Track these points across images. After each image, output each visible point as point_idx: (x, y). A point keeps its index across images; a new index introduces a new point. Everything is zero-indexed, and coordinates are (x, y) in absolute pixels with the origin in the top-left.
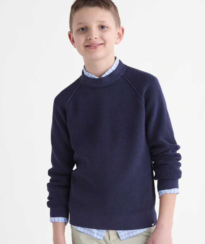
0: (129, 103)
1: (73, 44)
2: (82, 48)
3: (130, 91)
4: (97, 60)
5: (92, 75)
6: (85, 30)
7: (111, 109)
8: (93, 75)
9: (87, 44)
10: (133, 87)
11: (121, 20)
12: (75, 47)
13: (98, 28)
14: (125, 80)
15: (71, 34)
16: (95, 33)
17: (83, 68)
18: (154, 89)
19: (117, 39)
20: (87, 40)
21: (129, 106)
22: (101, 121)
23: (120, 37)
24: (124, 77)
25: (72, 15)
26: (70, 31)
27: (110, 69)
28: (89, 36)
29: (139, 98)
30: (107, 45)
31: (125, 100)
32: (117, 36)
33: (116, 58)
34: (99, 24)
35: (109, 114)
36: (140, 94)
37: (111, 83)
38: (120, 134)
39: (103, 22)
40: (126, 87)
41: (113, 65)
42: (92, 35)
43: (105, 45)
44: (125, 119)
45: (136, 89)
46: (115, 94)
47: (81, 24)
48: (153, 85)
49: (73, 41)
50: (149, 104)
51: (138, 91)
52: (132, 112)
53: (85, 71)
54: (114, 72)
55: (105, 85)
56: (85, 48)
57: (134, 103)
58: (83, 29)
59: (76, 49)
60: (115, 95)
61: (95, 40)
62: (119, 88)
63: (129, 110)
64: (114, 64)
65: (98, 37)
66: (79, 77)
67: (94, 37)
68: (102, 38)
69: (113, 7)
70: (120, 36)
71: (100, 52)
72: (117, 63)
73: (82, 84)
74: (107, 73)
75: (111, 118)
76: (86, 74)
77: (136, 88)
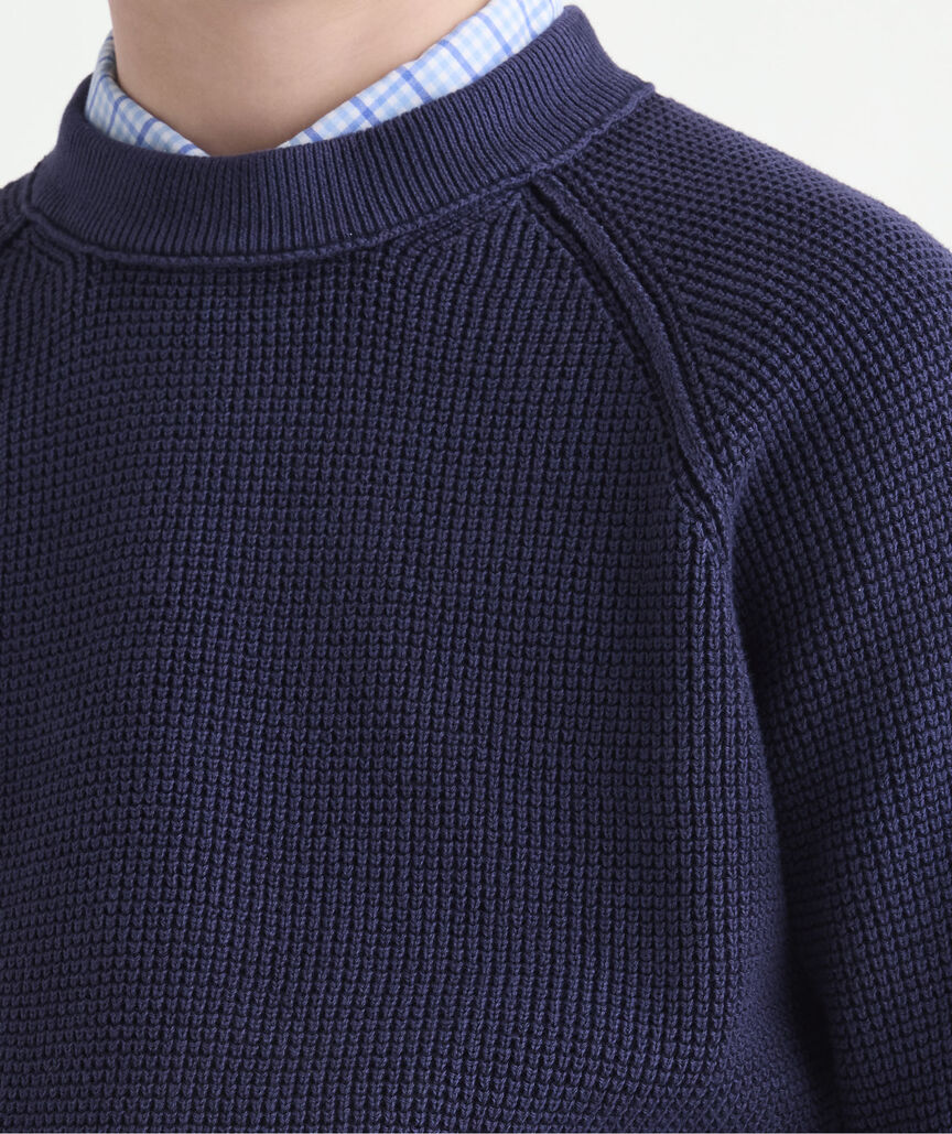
0: (545, 526)
3: (584, 373)
5: (147, 126)
7: (304, 568)
8: (158, 126)
10: (642, 331)
14: (553, 235)
18: (923, 413)
21: (538, 568)
22: (146, 704)
24: (560, 203)
27: (395, 76)
29: (675, 474)
31: (507, 485)
35: (269, 636)
36: (706, 433)
37: (368, 235)
38: (374, 912)
40: (554, 316)
41: (453, 30)
44: (469, 727)
45: (665, 357)
46: (391, 383)
48: (918, 361)
50: (848, 616)
51: (689, 386)
52: (574, 654)
55: (282, 250)
57: (616, 532)
60: (390, 396)
62: (459, 322)
63: (534, 623)
64: (466, 31)
66: (29, 168)
73: (27, 223)
75: (276, 691)
77: (675, 349)
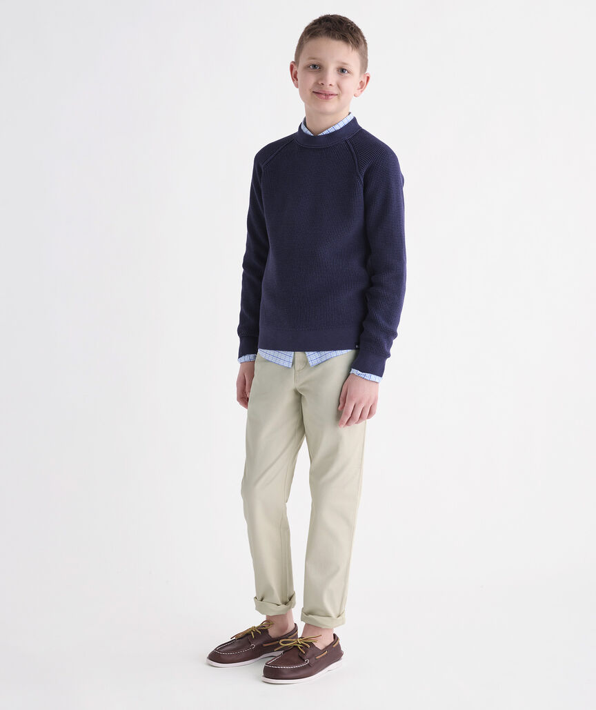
1: (293, 80)
2: (309, 93)
3: (348, 163)
4: (324, 113)
6: (317, 68)
9: (316, 90)
10: (355, 159)
11: (369, 64)
12: (297, 86)
13: (335, 71)
14: (347, 147)
15: (295, 67)
16: (332, 77)
17: (302, 120)
19: (358, 89)
20: (317, 84)
23: (361, 88)
24: (348, 143)
25: (304, 42)
26: (294, 60)
28: (321, 79)
30: (343, 98)
31: (339, 174)
32: (359, 86)
33: (350, 113)
34: (340, 65)
39: (345, 64)
40: (346, 156)
42: (326, 80)
43: (339, 98)
47: (314, 59)
49: (295, 77)
51: (358, 165)
53: (303, 127)
54: (336, 132)
55: (319, 147)
56: (312, 94)
58: (314, 66)
59: (297, 90)
61: (328, 86)
65: (334, 84)
67: (330, 82)
68: (339, 86)
69: (363, 45)
70: (362, 85)
71: (331, 105)
72: (349, 119)
73: (294, 139)
74: (325, 132)
76: (305, 130)
77: (357, 161)
